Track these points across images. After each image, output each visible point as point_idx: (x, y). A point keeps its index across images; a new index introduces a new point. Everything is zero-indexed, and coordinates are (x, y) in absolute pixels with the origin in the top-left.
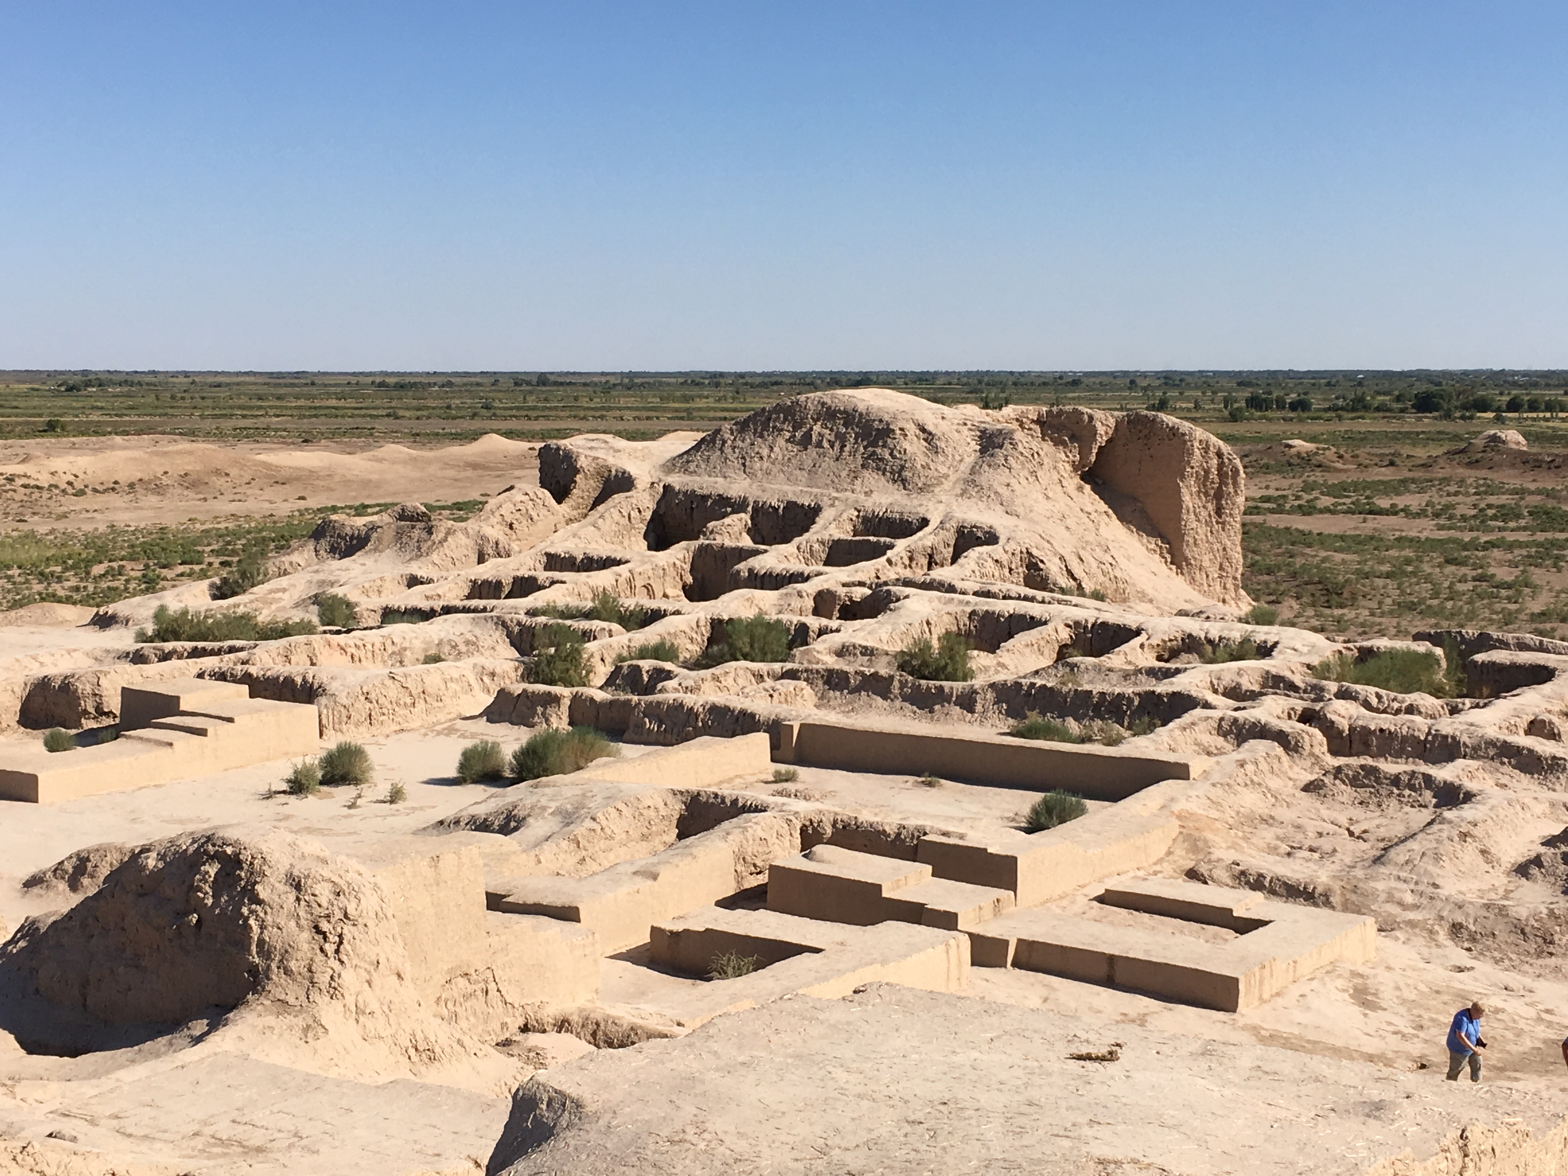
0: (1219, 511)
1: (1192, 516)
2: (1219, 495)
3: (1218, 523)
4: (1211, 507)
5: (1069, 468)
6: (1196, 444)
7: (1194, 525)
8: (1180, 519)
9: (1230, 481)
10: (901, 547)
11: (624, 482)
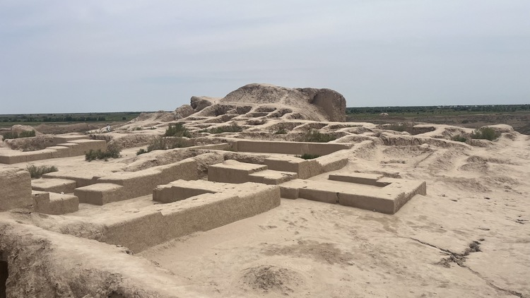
0: (341, 109)
2: (341, 105)
3: (340, 112)
5: (307, 100)
6: (335, 95)
7: (335, 113)
9: (343, 103)
10: (270, 114)
11: (209, 104)
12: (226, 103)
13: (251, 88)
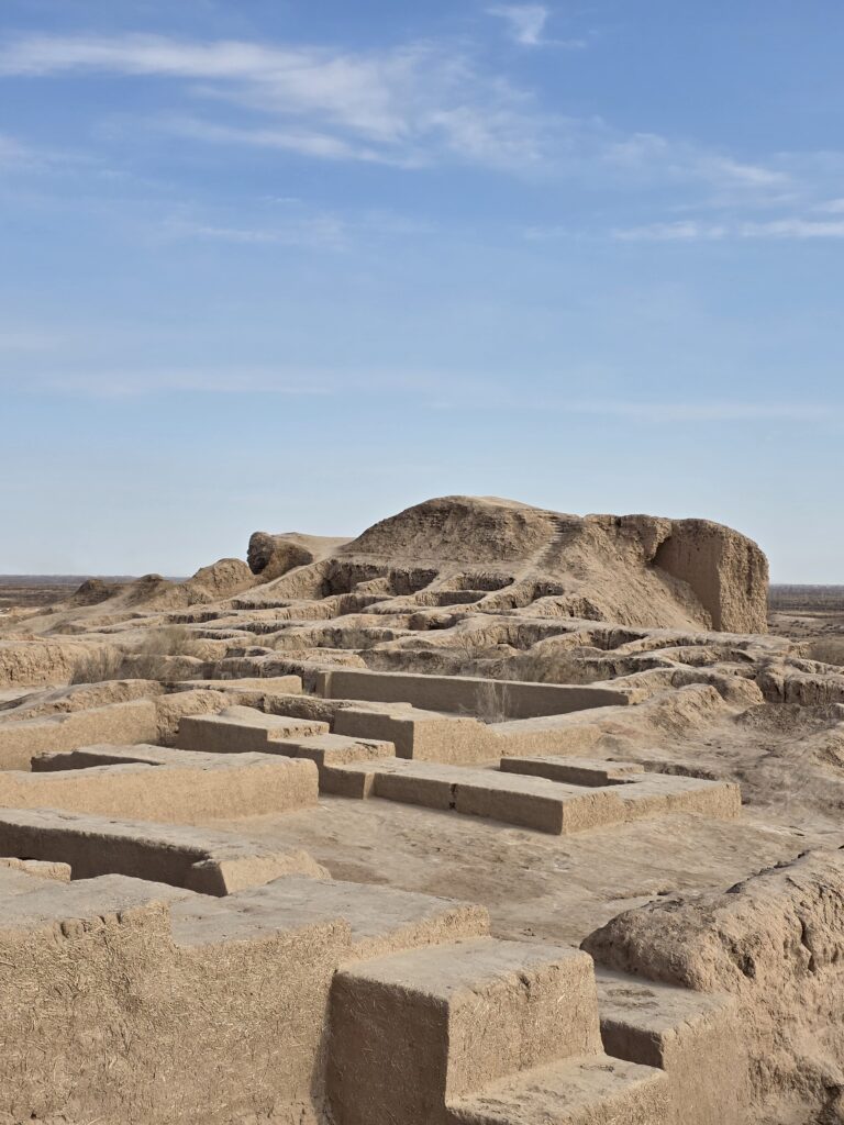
0: (749, 591)
1: (728, 594)
2: (749, 577)
3: (748, 599)
4: (743, 588)
5: (635, 557)
6: (731, 540)
7: (729, 601)
8: (718, 596)
9: (758, 568)
10: (491, 596)
11: (305, 559)
12: (359, 560)
13: (442, 511)
